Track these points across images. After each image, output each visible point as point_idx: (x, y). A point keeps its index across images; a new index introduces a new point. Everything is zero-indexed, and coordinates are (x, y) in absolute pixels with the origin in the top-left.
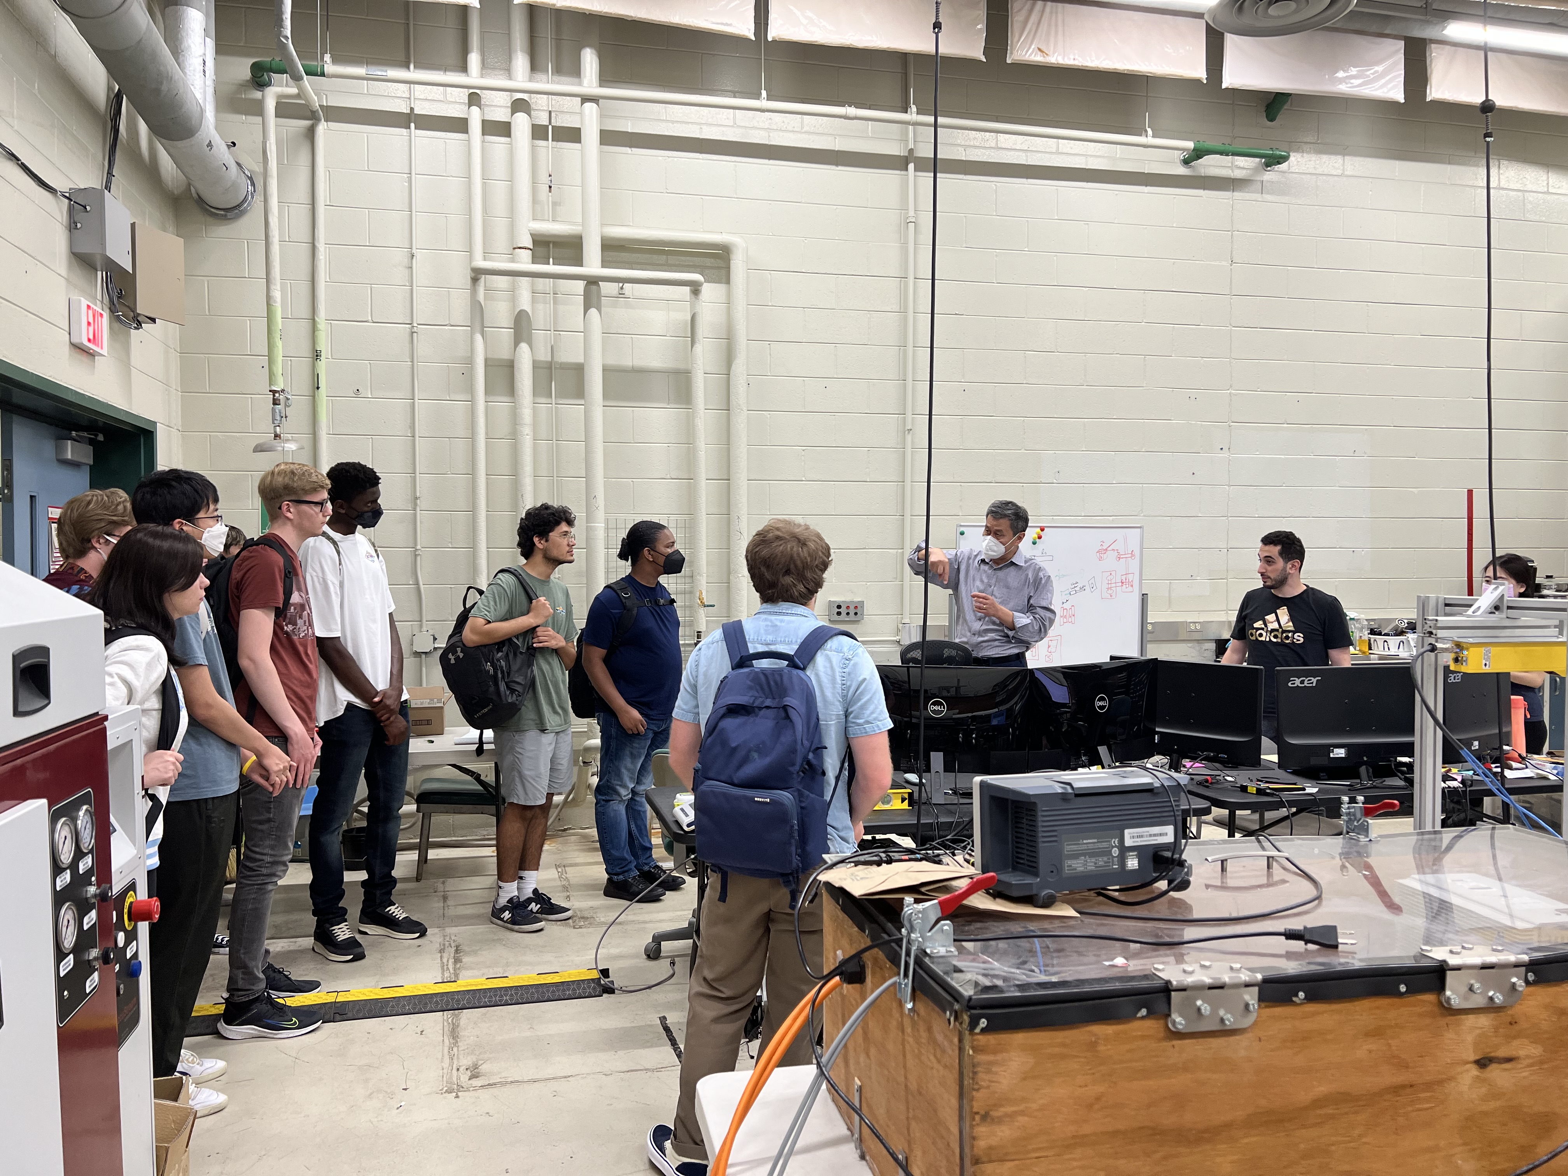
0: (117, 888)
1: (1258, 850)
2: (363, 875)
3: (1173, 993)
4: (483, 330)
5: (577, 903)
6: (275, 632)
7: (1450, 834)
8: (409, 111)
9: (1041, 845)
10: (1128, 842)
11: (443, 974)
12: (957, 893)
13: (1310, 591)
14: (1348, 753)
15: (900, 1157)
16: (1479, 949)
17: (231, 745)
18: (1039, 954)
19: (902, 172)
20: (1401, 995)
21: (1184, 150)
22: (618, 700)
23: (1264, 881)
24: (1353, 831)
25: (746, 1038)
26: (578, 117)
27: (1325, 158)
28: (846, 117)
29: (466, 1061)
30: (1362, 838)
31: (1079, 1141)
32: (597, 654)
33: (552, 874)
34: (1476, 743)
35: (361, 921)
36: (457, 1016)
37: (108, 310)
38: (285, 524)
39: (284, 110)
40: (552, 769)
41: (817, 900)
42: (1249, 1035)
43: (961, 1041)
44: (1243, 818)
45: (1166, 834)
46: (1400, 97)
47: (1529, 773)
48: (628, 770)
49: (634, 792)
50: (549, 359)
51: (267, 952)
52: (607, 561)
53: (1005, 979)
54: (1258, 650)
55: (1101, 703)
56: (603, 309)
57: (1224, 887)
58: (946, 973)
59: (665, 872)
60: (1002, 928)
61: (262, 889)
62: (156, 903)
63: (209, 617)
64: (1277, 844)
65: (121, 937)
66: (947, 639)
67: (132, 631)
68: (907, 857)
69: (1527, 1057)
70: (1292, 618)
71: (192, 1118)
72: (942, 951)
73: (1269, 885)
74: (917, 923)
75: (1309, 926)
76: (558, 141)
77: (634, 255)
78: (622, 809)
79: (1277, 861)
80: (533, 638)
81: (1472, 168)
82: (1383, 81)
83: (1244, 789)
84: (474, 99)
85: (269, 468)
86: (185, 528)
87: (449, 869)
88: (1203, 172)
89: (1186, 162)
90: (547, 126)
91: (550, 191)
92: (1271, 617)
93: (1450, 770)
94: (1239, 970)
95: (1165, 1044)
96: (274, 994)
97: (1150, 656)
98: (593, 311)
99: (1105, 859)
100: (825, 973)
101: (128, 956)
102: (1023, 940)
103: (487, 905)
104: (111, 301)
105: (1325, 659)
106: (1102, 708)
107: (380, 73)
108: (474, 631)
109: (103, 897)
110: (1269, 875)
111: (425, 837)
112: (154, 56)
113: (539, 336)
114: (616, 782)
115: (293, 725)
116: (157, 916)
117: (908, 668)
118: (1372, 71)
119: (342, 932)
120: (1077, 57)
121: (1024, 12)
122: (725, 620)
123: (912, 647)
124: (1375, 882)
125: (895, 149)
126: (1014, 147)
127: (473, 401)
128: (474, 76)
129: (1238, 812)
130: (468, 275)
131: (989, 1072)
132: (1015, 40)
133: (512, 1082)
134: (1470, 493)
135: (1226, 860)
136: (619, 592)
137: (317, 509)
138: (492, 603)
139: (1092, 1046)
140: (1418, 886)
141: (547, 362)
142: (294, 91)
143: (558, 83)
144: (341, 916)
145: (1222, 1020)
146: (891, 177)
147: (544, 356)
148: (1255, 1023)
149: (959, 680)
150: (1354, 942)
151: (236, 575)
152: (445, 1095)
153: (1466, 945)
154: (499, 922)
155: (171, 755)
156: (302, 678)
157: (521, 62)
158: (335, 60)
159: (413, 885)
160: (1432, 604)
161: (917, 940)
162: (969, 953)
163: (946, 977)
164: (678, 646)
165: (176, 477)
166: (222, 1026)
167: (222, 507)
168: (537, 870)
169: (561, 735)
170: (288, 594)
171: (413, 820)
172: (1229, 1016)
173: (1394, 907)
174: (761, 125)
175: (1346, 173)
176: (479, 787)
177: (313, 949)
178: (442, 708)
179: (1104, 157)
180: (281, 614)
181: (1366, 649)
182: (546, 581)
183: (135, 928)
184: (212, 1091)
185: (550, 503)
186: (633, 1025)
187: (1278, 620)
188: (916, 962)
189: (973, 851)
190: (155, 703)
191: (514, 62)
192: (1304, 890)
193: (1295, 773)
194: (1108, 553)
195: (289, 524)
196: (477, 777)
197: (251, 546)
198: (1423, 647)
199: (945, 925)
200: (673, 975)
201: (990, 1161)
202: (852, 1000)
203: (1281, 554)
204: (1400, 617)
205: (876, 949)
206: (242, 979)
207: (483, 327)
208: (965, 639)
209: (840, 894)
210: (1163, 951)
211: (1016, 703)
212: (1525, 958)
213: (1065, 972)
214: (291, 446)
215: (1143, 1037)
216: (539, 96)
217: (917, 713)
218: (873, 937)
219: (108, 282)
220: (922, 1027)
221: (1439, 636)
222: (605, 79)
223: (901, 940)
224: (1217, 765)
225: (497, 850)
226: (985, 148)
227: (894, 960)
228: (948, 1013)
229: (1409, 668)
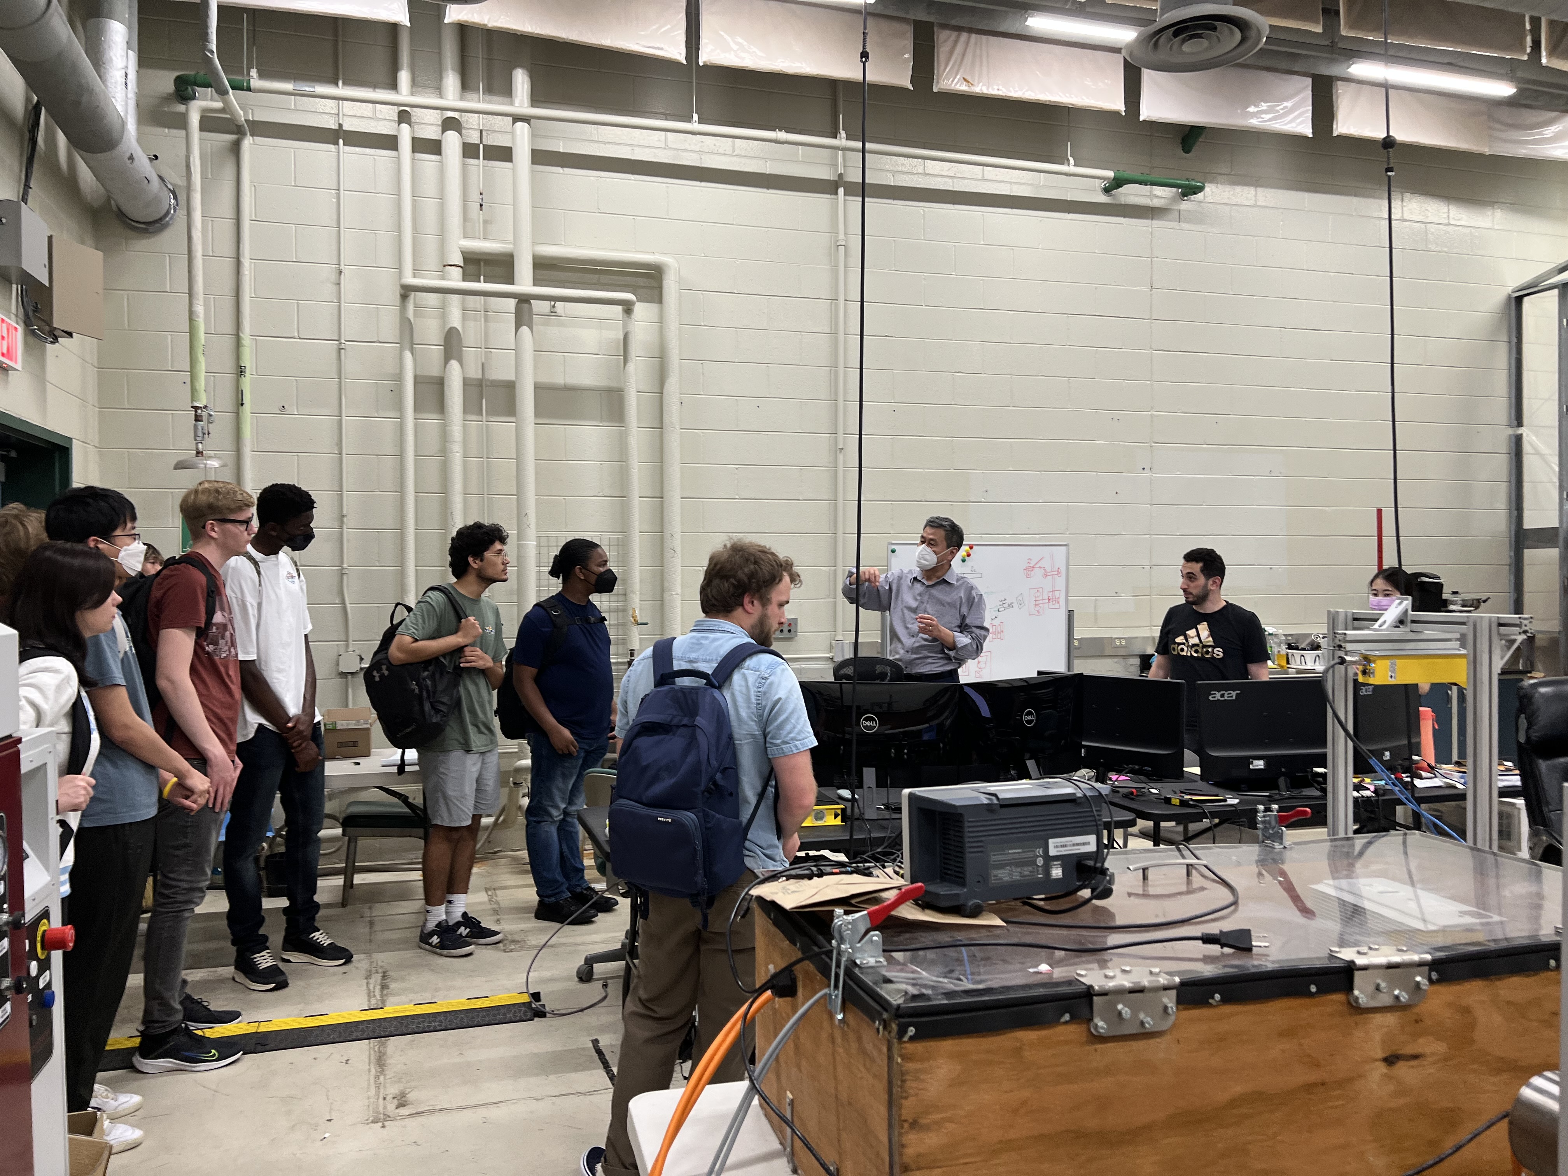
0: (30, 915)
1: (1177, 858)
2: (283, 902)
3: (1095, 998)
4: (412, 347)
5: (507, 926)
6: (195, 652)
7: (1360, 841)
8: (337, 128)
9: (968, 855)
10: (1052, 852)
11: (369, 1001)
12: (885, 904)
13: (1229, 607)
14: (1266, 765)
15: (832, 1168)
16: (1385, 949)
17: (150, 768)
18: (966, 963)
19: (833, 196)
20: (1311, 995)
21: (1104, 179)
22: (549, 719)
23: (1184, 888)
24: (1268, 838)
25: (680, 1059)
26: (509, 136)
27: (1238, 189)
28: (776, 141)
29: (393, 1090)
30: (1277, 846)
31: (1007, 1146)
32: (528, 673)
33: (482, 897)
34: (1387, 754)
35: (285, 949)
36: (383, 1044)
37: (22, 324)
38: (209, 544)
39: (209, 124)
40: (478, 790)
41: (748, 916)
42: (1167, 1038)
43: (889, 1049)
44: (1168, 830)
45: (1087, 843)
46: (1308, 131)
47: (1437, 782)
48: (560, 790)
49: (565, 813)
50: (480, 376)
51: (185, 982)
52: (539, 579)
53: (933, 988)
54: (1178, 664)
55: (1029, 718)
56: (535, 328)
57: (1145, 896)
58: (876, 983)
59: (597, 893)
60: (930, 938)
61: (178, 917)
62: (70, 931)
63: (127, 637)
64: (1197, 852)
65: (34, 966)
66: (879, 656)
67: (42, 652)
68: (837, 870)
69: (1433, 1054)
70: (1212, 634)
71: (106, 1154)
72: (872, 961)
73: (1189, 892)
74: (847, 933)
75: (1224, 930)
76: (489, 159)
77: (566, 274)
78: (553, 830)
79: (1196, 869)
80: (460, 658)
81: (1377, 201)
82: (1292, 116)
83: (1168, 801)
84: (404, 117)
85: (192, 485)
86: (100, 546)
87: (375, 894)
88: (1123, 200)
89: (1107, 191)
90: (478, 145)
91: (481, 210)
92: (1192, 633)
93: (1363, 780)
94: (1157, 974)
95: (1088, 1048)
96: (192, 1026)
97: (1076, 671)
98: (525, 329)
99: (1030, 868)
100: (757, 986)
101: (41, 986)
102: (952, 949)
103: (414, 930)
104: (26, 315)
105: (1245, 674)
106: (1029, 722)
107: (307, 89)
108: (400, 649)
109: (16, 925)
110: (1189, 882)
111: (351, 861)
112: (75, 68)
113: (469, 353)
114: (547, 803)
115: (214, 747)
116: (71, 945)
117: (841, 684)
118: (1281, 107)
119: (264, 960)
120: (1000, 88)
121: (949, 43)
122: (658, 638)
123: (845, 663)
124: (1289, 888)
125: (824, 173)
126: (941, 173)
127: (402, 418)
128: (404, 93)
129: (1163, 824)
130: (398, 292)
131: (917, 1079)
132: (942, 68)
133: (441, 1110)
134: (1379, 511)
135: (1147, 868)
136: (548, 609)
137: (242, 528)
138: (420, 621)
139: (1017, 1051)
140: (1332, 892)
141: (478, 380)
142: (219, 105)
143: (490, 102)
144: (262, 944)
145: (1142, 1023)
146: (821, 200)
147: (474, 373)
148: (1174, 1026)
149: (891, 696)
150: (1266, 944)
151: (156, 594)
152: (371, 1125)
153: (1373, 946)
154: (427, 947)
155: (82, 780)
156: (223, 699)
157: (451, 81)
158: (262, 75)
159: (338, 911)
160: (1341, 618)
161: (846, 951)
162: (898, 963)
163: (875, 987)
164: (609, 664)
165: (91, 493)
166: (138, 1060)
167: (140, 525)
168: (466, 893)
169: (488, 754)
170: (210, 613)
171: (338, 845)
172: (1149, 1019)
173: (1306, 911)
174: (693, 148)
175: (1258, 204)
176: (406, 810)
177: (233, 979)
178: (368, 729)
179: (1028, 184)
180: (202, 634)
181: (1284, 663)
182: (476, 600)
183: (48, 957)
184: (127, 1127)
185: (482, 522)
186: (566, 1048)
187: (1198, 635)
188: (846, 974)
189: (902, 863)
190: (64, 726)
191: (444, 80)
192: (1223, 896)
193: (1217, 785)
194: (1036, 570)
195: (213, 543)
196: (404, 798)
197: (173, 564)
198: (1333, 659)
199: (874, 935)
200: (605, 998)
201: (919, 1169)
202: (784, 1014)
203: (1203, 570)
204: (1315, 631)
205: (807, 962)
206: (159, 1010)
207: (412, 344)
208: (897, 657)
209: (771, 908)
210: (1085, 957)
211: (946, 718)
212: (1428, 957)
213: (991, 980)
214: (214, 463)
215: (1066, 1042)
216: (469, 115)
217: (849, 729)
218: (804, 950)
219: (23, 295)
220: (852, 1036)
221: (1348, 649)
222: (536, 100)
223: (831, 951)
224: (1142, 778)
225: (424, 875)
226: (913, 174)
227: (825, 971)
228: (877, 1022)
229: (1320, 682)
